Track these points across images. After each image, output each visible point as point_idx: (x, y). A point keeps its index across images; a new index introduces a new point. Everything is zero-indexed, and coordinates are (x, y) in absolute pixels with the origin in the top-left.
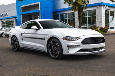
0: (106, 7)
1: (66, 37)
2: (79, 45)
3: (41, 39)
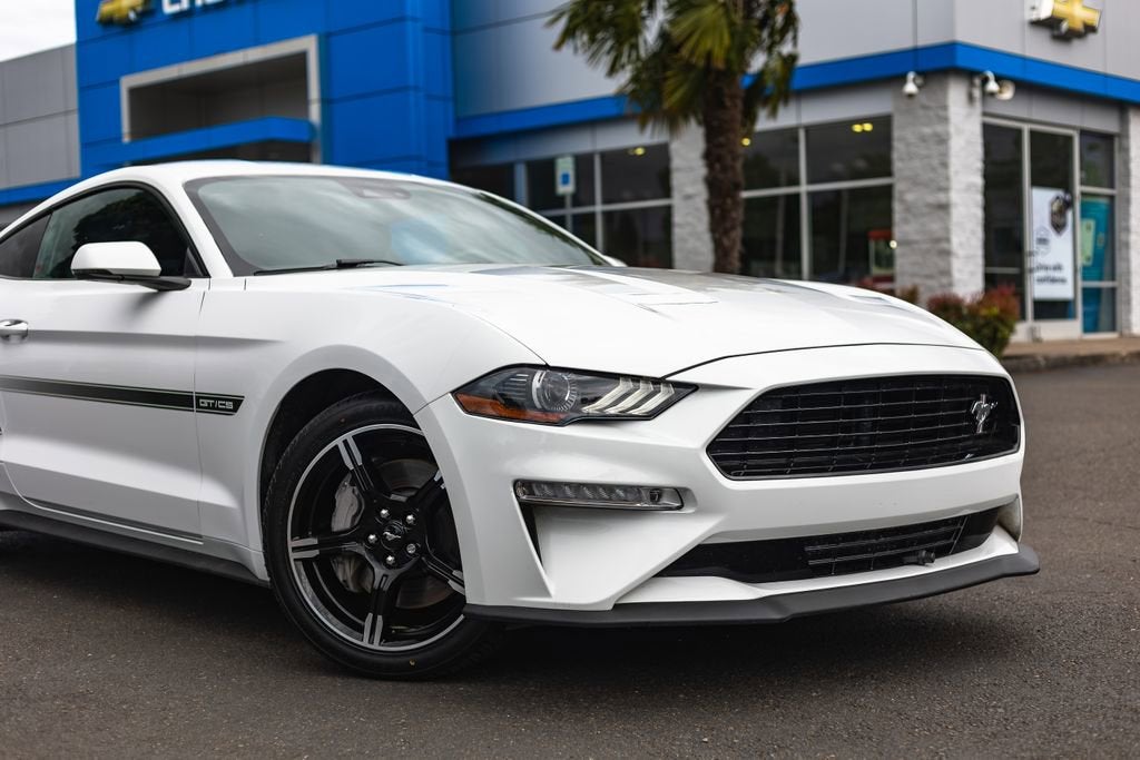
0: (992, 86)
1: (506, 374)
2: (686, 490)
3: (198, 406)
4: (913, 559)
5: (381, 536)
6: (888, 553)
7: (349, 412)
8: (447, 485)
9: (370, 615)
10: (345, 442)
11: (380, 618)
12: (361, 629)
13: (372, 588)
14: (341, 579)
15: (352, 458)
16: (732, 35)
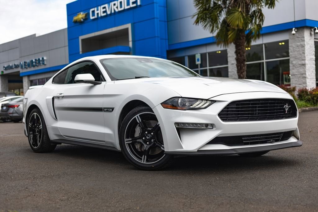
0: (317, 31)
1: (173, 99)
2: (214, 124)
3: (104, 111)
4: (269, 142)
5: (146, 138)
6: (263, 140)
7: (138, 110)
8: (160, 126)
9: (143, 156)
10: (137, 116)
11: (146, 156)
12: (141, 159)
13: (144, 150)
14: (137, 148)
15: (139, 120)
16: (244, 20)
